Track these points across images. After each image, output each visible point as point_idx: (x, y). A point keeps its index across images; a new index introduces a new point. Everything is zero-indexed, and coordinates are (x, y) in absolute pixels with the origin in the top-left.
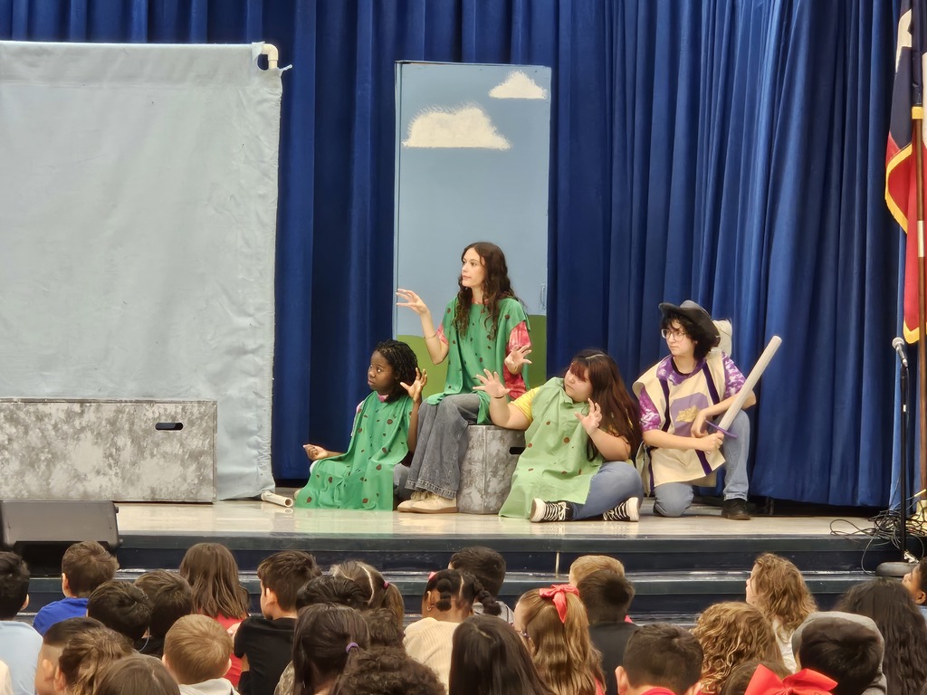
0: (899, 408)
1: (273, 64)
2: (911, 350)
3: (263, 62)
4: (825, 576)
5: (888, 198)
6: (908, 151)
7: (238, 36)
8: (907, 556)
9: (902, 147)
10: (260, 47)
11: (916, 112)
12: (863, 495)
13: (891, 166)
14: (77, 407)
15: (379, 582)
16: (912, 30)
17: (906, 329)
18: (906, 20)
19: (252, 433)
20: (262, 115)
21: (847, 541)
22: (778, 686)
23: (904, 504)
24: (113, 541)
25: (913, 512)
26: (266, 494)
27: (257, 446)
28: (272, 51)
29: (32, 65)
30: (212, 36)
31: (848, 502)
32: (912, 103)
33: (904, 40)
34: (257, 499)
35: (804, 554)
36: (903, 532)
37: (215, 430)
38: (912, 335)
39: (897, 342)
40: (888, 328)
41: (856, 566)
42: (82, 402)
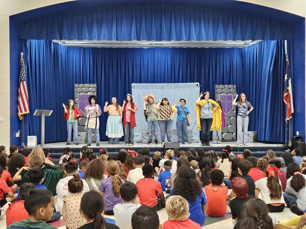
0: (286, 129)
1: (199, 85)
2: (288, 121)
3: (197, 85)
4: (277, 152)
5: (284, 100)
6: (287, 93)
7: (194, 82)
8: (288, 149)
9: (286, 93)
10: (197, 83)
11: (288, 88)
12: (281, 141)
13: (284, 96)
14: (174, 131)
15: (215, 153)
16: (287, 77)
17: (287, 118)
18: (286, 75)
19: (197, 134)
20: (198, 92)
21: (279, 147)
22: (271, 168)
23: (287, 142)
24: (179, 148)
25: (289, 143)
26: (199, 142)
27: (198, 135)
28: (198, 84)
29: (167, 86)
30: (190, 82)
31: (279, 142)
32: (287, 87)
33: (286, 78)
34: (198, 142)
35: (274, 149)
36: (287, 146)
37: (192, 133)
38: (288, 119)
39: (286, 120)
40: (285, 118)
41: (281, 151)
42: (174, 130)
